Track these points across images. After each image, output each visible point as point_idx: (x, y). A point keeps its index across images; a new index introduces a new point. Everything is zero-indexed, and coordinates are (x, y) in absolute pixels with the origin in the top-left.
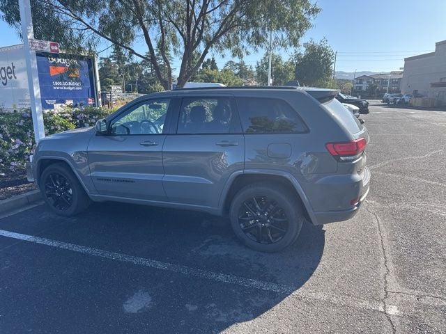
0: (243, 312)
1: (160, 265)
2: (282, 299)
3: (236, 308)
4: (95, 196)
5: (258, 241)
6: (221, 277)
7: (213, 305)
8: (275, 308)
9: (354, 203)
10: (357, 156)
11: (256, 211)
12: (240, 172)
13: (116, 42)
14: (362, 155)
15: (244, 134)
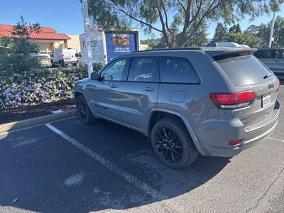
0: (120, 203)
1: (103, 161)
2: (152, 202)
3: (119, 199)
4: (97, 115)
5: (166, 159)
6: (128, 177)
7: (108, 193)
8: (142, 207)
9: (232, 143)
10: (240, 105)
11: (165, 138)
12: (154, 109)
13: (141, 22)
14: (249, 104)
15: (160, 83)
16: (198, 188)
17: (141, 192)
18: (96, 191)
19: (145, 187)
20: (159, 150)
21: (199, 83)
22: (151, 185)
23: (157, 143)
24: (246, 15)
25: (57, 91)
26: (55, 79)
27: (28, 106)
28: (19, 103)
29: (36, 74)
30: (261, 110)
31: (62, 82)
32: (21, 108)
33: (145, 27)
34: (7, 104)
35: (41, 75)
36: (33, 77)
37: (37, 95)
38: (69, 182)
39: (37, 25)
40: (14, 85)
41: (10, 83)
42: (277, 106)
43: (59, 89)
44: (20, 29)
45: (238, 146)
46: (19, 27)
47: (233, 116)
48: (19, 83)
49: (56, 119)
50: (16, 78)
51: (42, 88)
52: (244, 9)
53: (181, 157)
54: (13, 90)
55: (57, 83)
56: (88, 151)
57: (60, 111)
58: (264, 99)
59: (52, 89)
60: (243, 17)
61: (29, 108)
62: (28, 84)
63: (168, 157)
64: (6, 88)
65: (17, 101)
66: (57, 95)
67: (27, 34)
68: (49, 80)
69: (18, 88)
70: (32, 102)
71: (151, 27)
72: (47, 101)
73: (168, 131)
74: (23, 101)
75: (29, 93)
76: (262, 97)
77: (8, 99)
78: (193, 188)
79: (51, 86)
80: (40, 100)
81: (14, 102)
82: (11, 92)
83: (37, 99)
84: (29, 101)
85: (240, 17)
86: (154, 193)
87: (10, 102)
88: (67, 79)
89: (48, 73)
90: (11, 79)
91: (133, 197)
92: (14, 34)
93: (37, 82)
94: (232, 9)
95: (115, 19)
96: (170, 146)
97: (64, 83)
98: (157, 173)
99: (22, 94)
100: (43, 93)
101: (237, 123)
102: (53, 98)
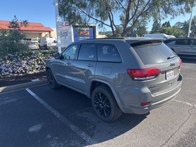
1: (59, 115)
3: (63, 142)
4: (59, 83)
5: (101, 115)
7: (57, 138)
9: (143, 104)
10: (147, 78)
11: (100, 100)
12: (93, 79)
13: (96, 20)
14: (155, 77)
15: (97, 61)
16: (120, 136)
17: (80, 138)
18: (49, 136)
19: (83, 134)
20: (97, 108)
21: (121, 62)
22: (88, 133)
23: (95, 103)
24: (168, 15)
25: (37, 66)
26: (36, 58)
27: (17, 76)
28: (11, 74)
29: (23, 55)
30: (165, 81)
31: (41, 60)
32: (12, 77)
33: (99, 23)
34: (3, 74)
35: (27, 55)
36: (21, 56)
37: (24, 68)
38: (32, 130)
39: (25, 21)
40: (8, 61)
41: (5, 60)
42: (180, 79)
43: (39, 64)
44: (14, 24)
45: (147, 107)
46: (13, 23)
47: (143, 85)
48: (11, 60)
49: (33, 85)
50: (9, 57)
51: (27, 64)
52: (167, 11)
53: (110, 114)
54: (7, 65)
55: (37, 61)
56: (50, 108)
57: (38, 80)
58: (167, 74)
59: (34, 65)
60: (166, 17)
61: (17, 77)
62: (18, 61)
63: (102, 113)
64: (2, 64)
65: (10, 72)
66: (37, 69)
67: (19, 28)
68: (32, 58)
69: (11, 64)
70: (20, 73)
71: (103, 23)
72: (30, 73)
73: (102, 95)
74: (13, 72)
75: (18, 67)
76: (165, 72)
77: (3, 71)
78: (116, 136)
79: (33, 63)
80: (26, 72)
81: (7, 73)
82: (5, 66)
83: (24, 71)
84: (18, 73)
85: (164, 17)
86: (89, 139)
87: (5, 73)
88: (44, 58)
89: (31, 54)
90: (6, 57)
91: (73, 142)
92: (10, 27)
93: (24, 60)
94: (159, 11)
95: (79, 17)
96: (103, 106)
97: (43, 61)
98: (94, 125)
99: (13, 68)
100: (27, 67)
101: (146, 90)
102: (35, 71)
